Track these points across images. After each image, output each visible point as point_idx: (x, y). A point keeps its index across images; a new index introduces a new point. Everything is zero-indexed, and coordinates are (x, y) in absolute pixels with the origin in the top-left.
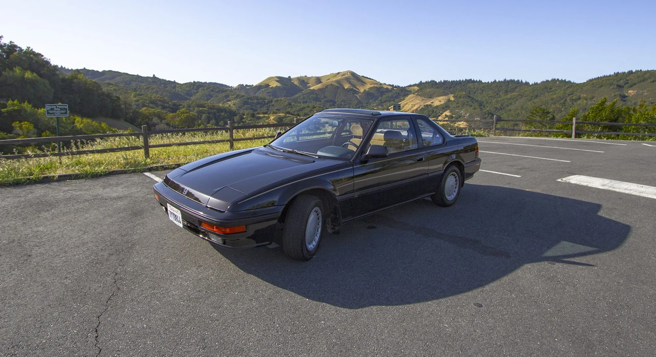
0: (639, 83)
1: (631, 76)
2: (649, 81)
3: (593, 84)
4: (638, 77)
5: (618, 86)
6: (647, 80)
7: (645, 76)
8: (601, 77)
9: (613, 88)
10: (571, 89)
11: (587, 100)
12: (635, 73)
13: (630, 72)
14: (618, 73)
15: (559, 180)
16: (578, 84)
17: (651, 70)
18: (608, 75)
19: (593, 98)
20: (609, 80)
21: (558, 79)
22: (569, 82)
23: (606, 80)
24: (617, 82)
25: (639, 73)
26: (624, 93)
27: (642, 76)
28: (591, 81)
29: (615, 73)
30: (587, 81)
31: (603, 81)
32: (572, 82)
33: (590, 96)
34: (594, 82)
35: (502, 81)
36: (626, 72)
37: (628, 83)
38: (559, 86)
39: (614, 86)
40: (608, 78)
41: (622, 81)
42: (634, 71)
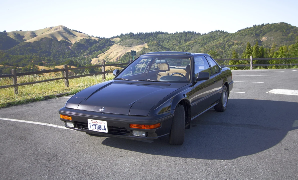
0: (268, 32)
1: (263, 28)
2: (274, 30)
3: (241, 33)
4: (267, 28)
5: (256, 34)
6: (272, 30)
7: (271, 27)
8: (246, 29)
9: (253, 36)
10: (228, 38)
11: (238, 45)
12: (265, 25)
13: (263, 25)
14: (256, 25)
15: (267, 93)
16: (231, 34)
17: (275, 23)
18: (250, 27)
19: (242, 43)
20: (250, 30)
21: (219, 31)
22: (226, 32)
23: (249, 30)
24: (255, 32)
25: (268, 25)
26: (260, 39)
27: (270, 27)
28: (240, 31)
29: (253, 26)
30: (237, 32)
31: (247, 31)
32: (228, 32)
33: (240, 42)
34: (242, 32)
35: (182, 33)
36: (260, 25)
37: (261, 32)
38: (220, 35)
39: (254, 34)
40: (250, 29)
41: (258, 31)
42: (265, 24)
